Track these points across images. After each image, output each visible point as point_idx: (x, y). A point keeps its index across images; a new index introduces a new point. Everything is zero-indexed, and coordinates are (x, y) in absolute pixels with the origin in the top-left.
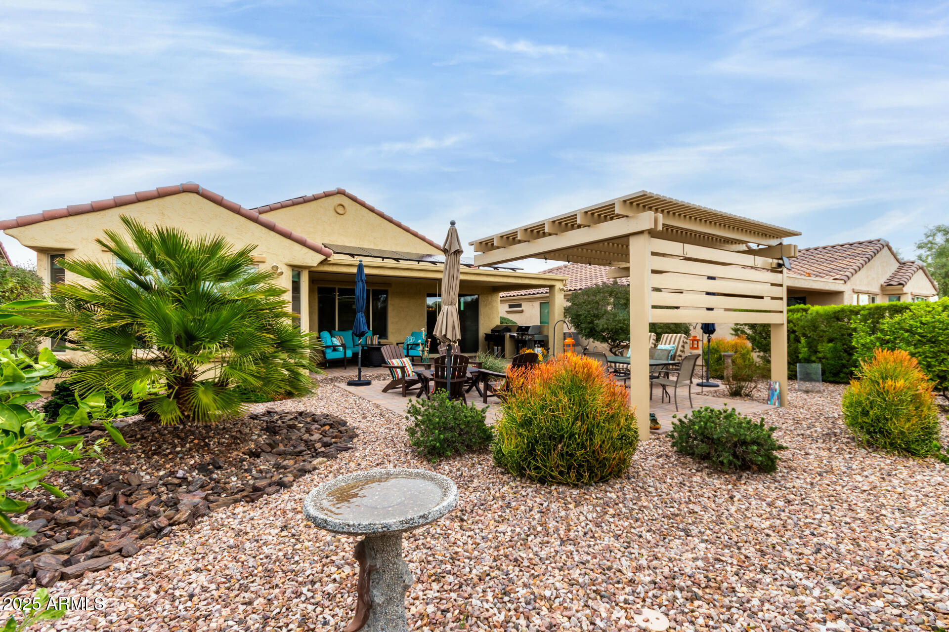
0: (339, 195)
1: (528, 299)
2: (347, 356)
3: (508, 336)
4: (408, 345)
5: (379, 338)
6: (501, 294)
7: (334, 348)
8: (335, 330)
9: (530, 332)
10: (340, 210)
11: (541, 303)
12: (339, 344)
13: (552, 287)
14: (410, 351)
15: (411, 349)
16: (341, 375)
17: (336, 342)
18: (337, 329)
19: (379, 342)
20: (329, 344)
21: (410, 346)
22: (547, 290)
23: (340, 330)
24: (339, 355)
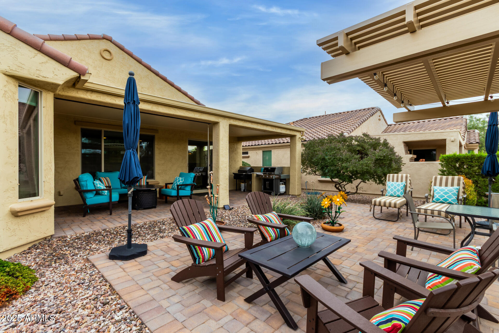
0: (105, 40)
1: (253, 148)
2: (113, 200)
3: (255, 175)
4: (178, 186)
5: (147, 178)
6: (244, 143)
7: (98, 192)
8: (100, 171)
9: (276, 172)
10: (106, 55)
11: (263, 151)
12: (103, 187)
13: (292, 137)
14: (180, 191)
15: (180, 189)
16: (104, 227)
17: (100, 185)
18: (103, 170)
19: (147, 183)
20: (91, 187)
21: (180, 187)
22: (288, 139)
23: (106, 171)
24: (103, 199)
